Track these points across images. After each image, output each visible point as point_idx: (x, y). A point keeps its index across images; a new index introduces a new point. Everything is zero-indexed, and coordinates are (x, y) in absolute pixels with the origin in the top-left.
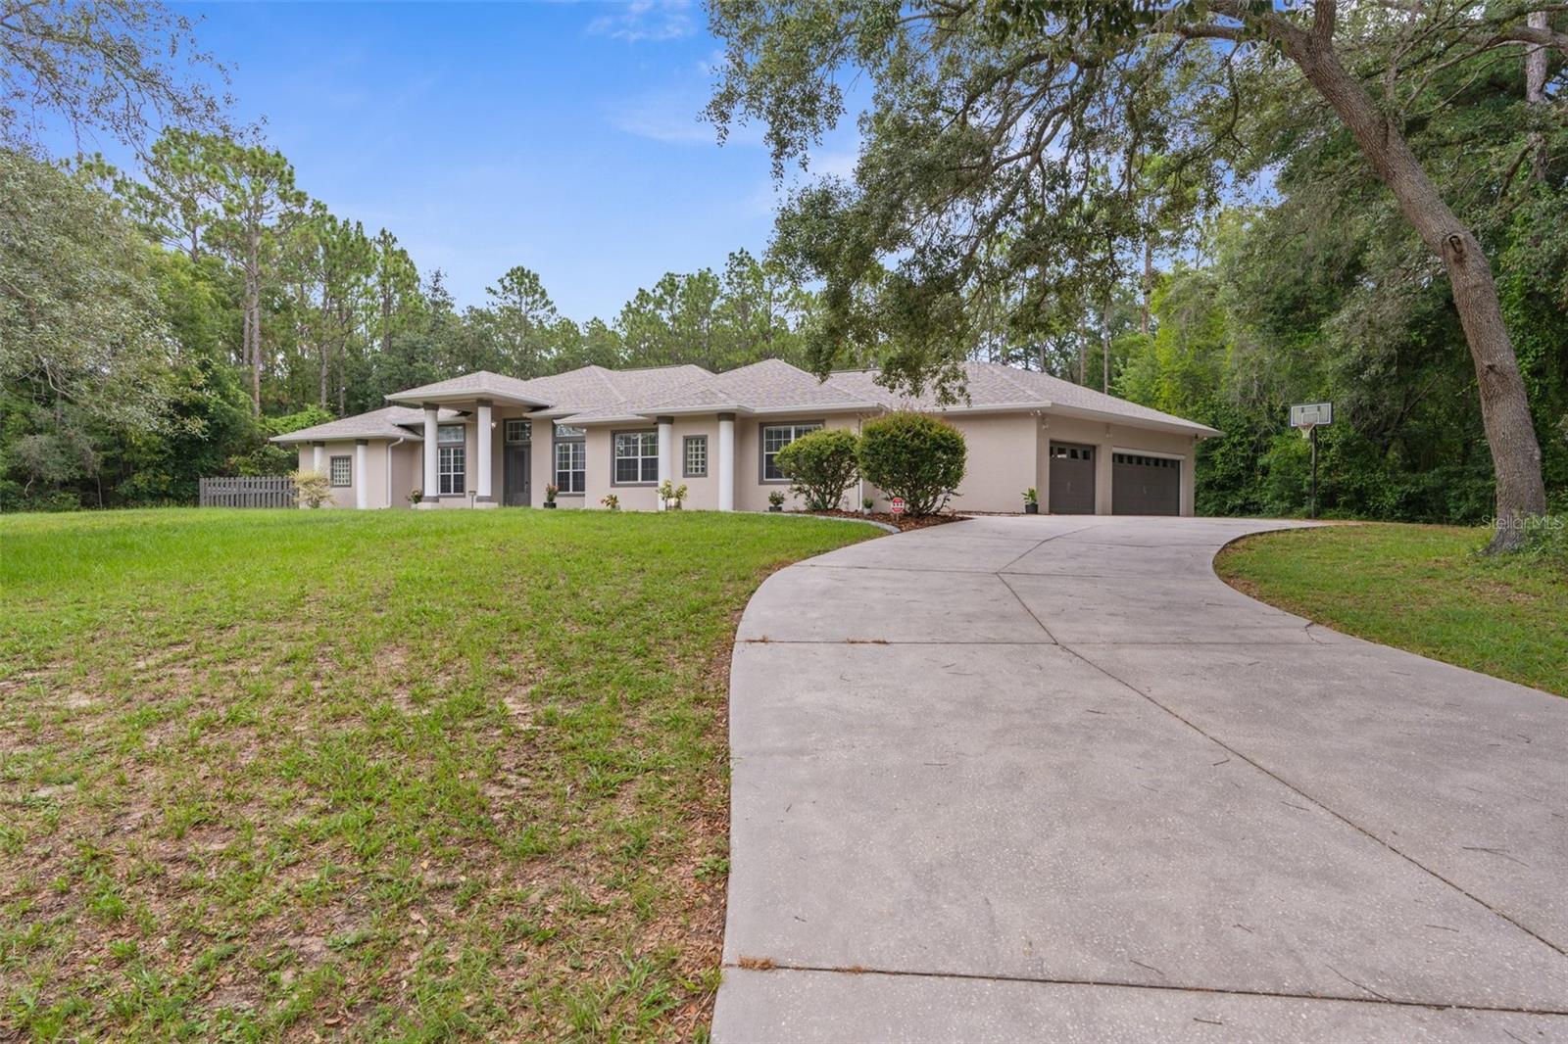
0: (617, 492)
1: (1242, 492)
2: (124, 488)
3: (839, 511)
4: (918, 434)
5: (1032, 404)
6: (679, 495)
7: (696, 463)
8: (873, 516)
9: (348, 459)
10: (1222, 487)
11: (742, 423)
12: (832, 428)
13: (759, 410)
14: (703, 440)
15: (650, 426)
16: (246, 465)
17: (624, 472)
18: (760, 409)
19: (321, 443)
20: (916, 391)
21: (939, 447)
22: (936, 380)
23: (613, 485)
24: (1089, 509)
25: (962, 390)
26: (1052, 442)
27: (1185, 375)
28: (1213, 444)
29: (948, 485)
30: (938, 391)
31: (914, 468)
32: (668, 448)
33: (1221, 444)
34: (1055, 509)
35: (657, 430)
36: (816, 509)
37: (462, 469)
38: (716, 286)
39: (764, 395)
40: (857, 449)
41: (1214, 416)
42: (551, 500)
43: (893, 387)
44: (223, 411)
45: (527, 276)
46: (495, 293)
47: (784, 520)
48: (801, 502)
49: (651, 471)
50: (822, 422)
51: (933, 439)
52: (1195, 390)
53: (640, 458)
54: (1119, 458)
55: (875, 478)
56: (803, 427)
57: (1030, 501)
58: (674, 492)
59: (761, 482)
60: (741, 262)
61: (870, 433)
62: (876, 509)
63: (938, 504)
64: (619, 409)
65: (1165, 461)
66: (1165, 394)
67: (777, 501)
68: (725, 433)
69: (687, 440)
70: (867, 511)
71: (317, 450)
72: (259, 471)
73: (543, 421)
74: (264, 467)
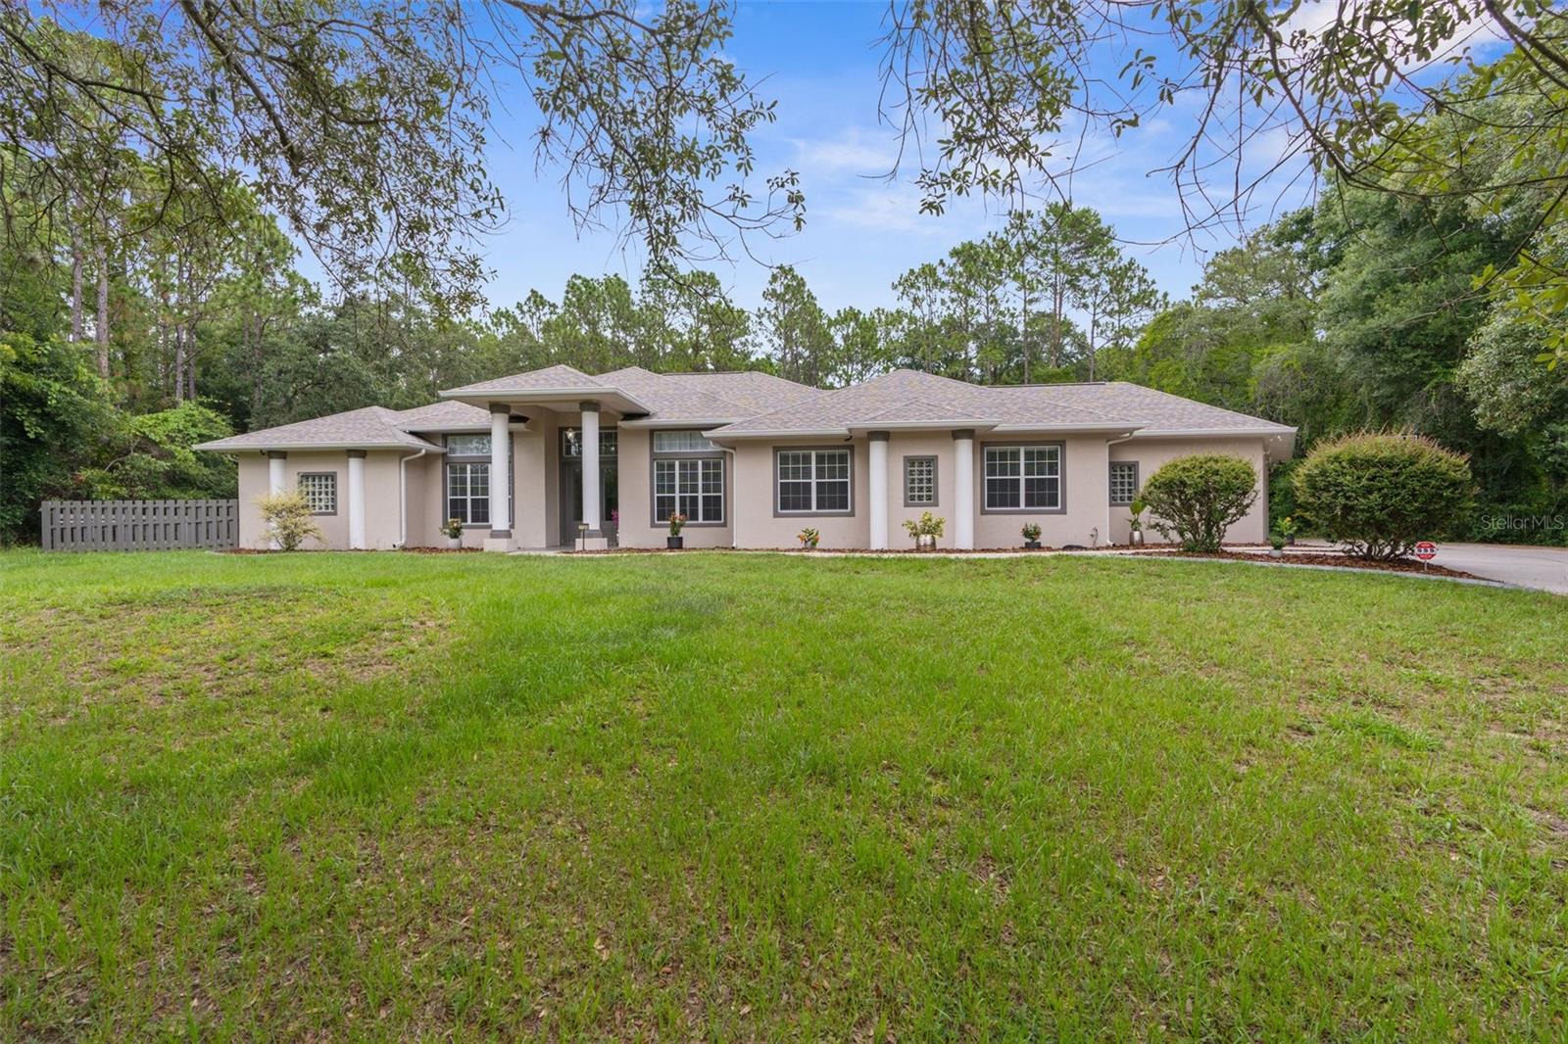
0: (781, 524)
6: (936, 529)
7: (921, 489)
9: (331, 477)
14: (931, 461)
16: (102, 480)
17: (791, 499)
19: (282, 454)
23: (771, 515)
32: (883, 472)
35: (865, 448)
37: (485, 491)
42: (675, 532)
44: (70, 403)
49: (838, 498)
50: (1062, 442)
53: (814, 480)
56: (1034, 448)
59: (983, 512)
67: (1032, 535)
68: (965, 453)
69: (910, 461)
71: (275, 465)
72: (124, 491)
73: (637, 433)
74: (130, 486)
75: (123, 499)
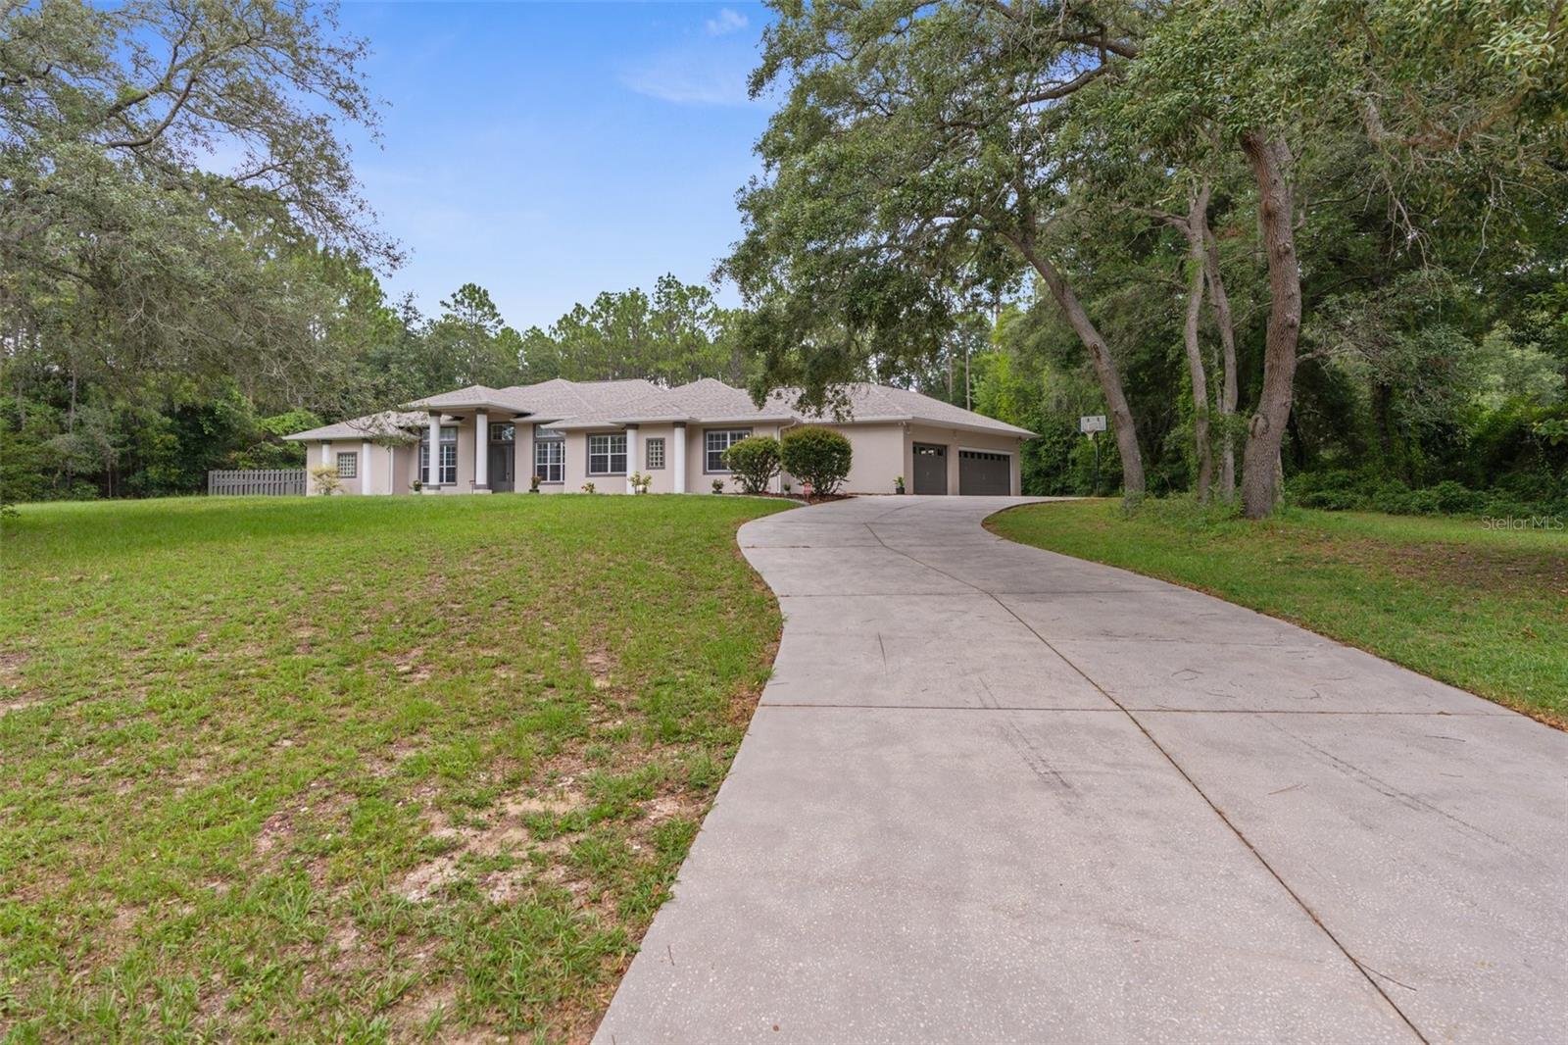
0: (591, 480)
1: (1061, 478)
2: (136, 480)
3: (767, 493)
4: (820, 441)
5: (900, 417)
6: (645, 482)
7: (656, 458)
8: (791, 496)
9: (354, 454)
10: (1047, 475)
11: (691, 429)
12: (760, 434)
13: (703, 420)
14: (662, 441)
15: (619, 433)
16: (244, 459)
17: (597, 465)
18: (705, 418)
19: (329, 442)
20: (819, 414)
21: (835, 450)
22: (832, 406)
23: (588, 475)
24: (943, 491)
25: (849, 412)
26: (914, 443)
27: (1018, 391)
28: (1037, 444)
29: (840, 474)
30: (834, 414)
31: (818, 463)
32: (635, 448)
33: (1044, 443)
34: (917, 491)
35: (625, 433)
36: (749, 491)
37: (454, 463)
38: (645, 304)
39: (706, 408)
40: (779, 451)
41: (1039, 421)
42: (535, 487)
43: (804, 412)
44: (228, 412)
45: (478, 292)
46: (449, 306)
47: (723, 499)
48: (739, 487)
49: (620, 465)
50: (751, 429)
51: (830, 444)
52: (1025, 401)
53: (609, 454)
54: (963, 455)
55: (792, 470)
56: (736, 432)
57: (899, 485)
58: (642, 479)
59: (705, 473)
60: (669, 285)
61: (790, 441)
62: (792, 492)
63: (834, 487)
64: (592, 418)
65: (999, 456)
66: (1005, 405)
67: (718, 486)
68: (678, 437)
69: (649, 442)
70: (786, 493)
71: (325, 448)
72: (255, 465)
73: (526, 425)
74: (260, 461)
75: (254, 469)
